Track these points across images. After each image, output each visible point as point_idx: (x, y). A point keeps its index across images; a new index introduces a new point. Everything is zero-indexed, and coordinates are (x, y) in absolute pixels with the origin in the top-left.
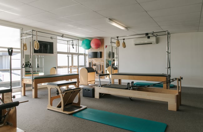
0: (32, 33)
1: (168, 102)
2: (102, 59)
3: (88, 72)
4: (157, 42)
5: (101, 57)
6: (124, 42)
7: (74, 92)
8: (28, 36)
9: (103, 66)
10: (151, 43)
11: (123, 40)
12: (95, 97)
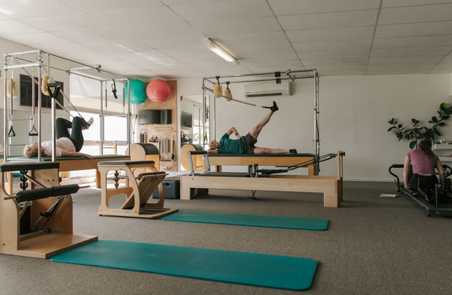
0: (41, 57)
1: (323, 194)
2: (173, 125)
3: (146, 154)
4: (292, 91)
5: (170, 122)
6: (228, 88)
7: (156, 178)
8: (26, 63)
9: (174, 141)
10: (280, 94)
11: (226, 85)
12: (181, 198)
